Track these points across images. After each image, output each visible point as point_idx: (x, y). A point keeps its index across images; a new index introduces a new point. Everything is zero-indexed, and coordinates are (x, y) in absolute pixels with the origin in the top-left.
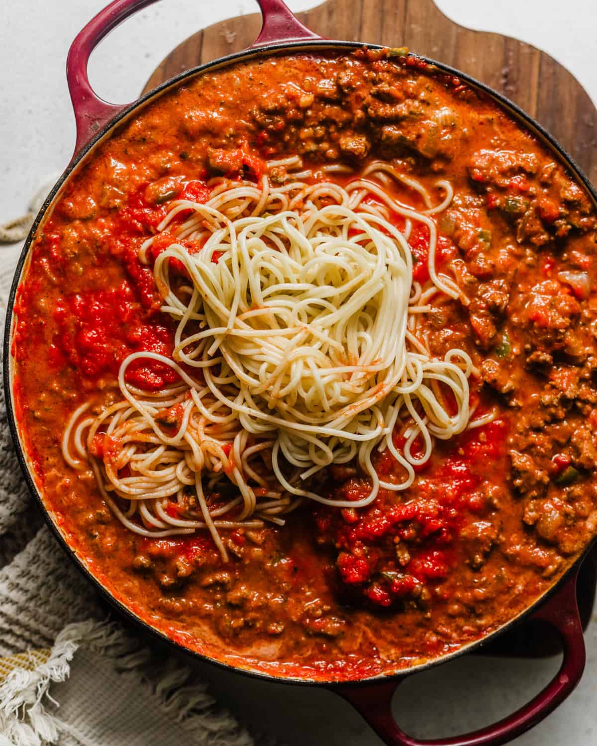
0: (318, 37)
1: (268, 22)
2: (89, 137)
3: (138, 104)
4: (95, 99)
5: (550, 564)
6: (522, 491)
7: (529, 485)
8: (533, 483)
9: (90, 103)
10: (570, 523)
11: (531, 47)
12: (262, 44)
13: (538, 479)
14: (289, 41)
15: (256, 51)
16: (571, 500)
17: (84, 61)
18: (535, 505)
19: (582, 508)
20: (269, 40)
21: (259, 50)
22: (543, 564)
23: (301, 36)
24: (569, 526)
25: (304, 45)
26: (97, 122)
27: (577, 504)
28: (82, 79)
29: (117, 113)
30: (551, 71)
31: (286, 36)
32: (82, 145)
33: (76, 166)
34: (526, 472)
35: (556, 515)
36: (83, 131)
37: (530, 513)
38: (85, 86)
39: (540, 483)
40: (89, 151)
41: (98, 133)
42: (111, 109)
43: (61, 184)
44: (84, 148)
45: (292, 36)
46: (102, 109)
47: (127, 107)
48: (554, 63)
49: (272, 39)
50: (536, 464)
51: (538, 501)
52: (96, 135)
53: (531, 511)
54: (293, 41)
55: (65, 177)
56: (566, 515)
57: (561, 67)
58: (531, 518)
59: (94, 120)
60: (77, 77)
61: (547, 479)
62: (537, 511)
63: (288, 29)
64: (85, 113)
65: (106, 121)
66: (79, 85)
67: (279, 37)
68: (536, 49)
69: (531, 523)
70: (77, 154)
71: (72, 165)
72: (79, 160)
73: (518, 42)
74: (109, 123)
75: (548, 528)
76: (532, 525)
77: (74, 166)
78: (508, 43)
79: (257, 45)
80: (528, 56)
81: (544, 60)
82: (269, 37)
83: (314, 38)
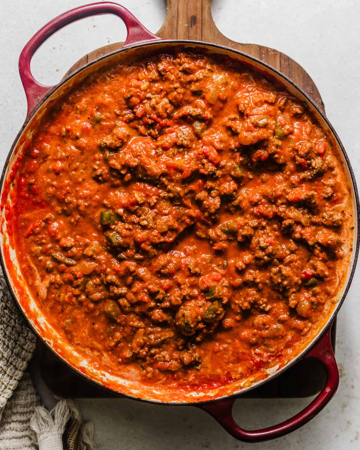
0: (160, 39)
1: (130, 32)
2: (34, 106)
3: (61, 85)
4: (36, 84)
5: (305, 328)
6: (288, 288)
7: (291, 285)
8: (293, 283)
9: (33, 86)
10: (314, 307)
11: (274, 51)
12: (128, 45)
13: (296, 281)
14: (144, 42)
15: (125, 50)
16: (315, 295)
17: (28, 63)
18: (294, 296)
19: (321, 299)
20: (132, 43)
21: (127, 49)
22: (301, 328)
23: (149, 39)
24: (314, 309)
25: (152, 44)
26: (38, 97)
27: (318, 296)
28: (28, 74)
29: (49, 91)
30: (287, 64)
31: (141, 39)
32: (31, 110)
33: (29, 123)
34: (289, 277)
35: (307, 303)
36: (30, 103)
37: (292, 301)
38: (30, 77)
39: (296, 284)
40: (35, 113)
41: (39, 103)
42: (46, 89)
43: (21, 134)
44: (32, 112)
45: (144, 39)
46: (40, 89)
47: (55, 87)
48: (288, 59)
49: (133, 42)
50: (294, 273)
51: (296, 294)
53: (293, 300)
55: (23, 130)
56: (312, 303)
57: (292, 61)
58: (293, 304)
59: (36, 96)
60: (25, 72)
61: (300, 282)
62: (296, 299)
63: (142, 35)
64: (31, 92)
65: (44, 96)
66: (27, 76)
67: (138, 40)
68: (277, 51)
69: (293, 307)
70: (29, 116)
71: (26, 122)
72: (30, 119)
73: (267, 48)
74: (45, 97)
75: (302, 311)
76: (294, 308)
77: (27, 123)
78: (261, 50)
79: (125, 46)
80: (273, 56)
81: (282, 57)
82: (132, 41)
83: (157, 39)
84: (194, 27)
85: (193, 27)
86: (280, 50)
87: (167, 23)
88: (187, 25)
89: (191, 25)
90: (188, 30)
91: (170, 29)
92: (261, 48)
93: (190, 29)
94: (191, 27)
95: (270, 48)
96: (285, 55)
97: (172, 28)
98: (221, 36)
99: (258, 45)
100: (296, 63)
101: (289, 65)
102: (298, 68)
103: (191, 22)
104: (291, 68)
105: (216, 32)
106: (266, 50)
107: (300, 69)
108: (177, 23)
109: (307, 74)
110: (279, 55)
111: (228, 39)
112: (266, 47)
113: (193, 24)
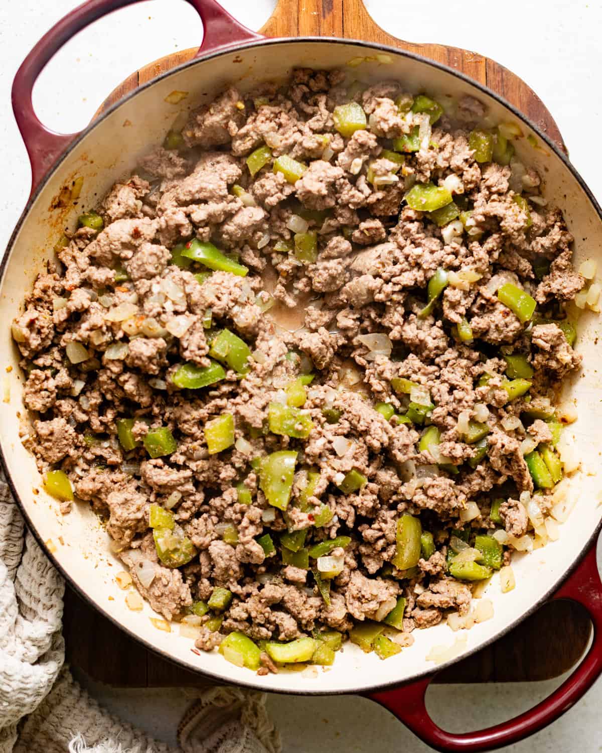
0: (264, 37)
1: (208, 28)
2: (43, 171)
11: (475, 55)
12: (206, 52)
14: (234, 46)
20: (211, 47)
23: (245, 39)
25: (248, 47)
26: (50, 155)
30: (498, 78)
31: (229, 41)
36: (37, 166)
38: (33, 118)
40: (46, 185)
41: (52, 165)
44: (41, 182)
45: (235, 40)
46: (53, 140)
47: (78, 135)
48: (501, 70)
49: (216, 46)
52: (50, 168)
54: (236, 45)
55: (26, 215)
57: (509, 73)
59: (47, 153)
60: (23, 111)
63: (230, 33)
65: (59, 153)
66: (26, 118)
67: (223, 43)
68: (481, 56)
70: (35, 189)
71: (31, 201)
72: (37, 195)
73: (462, 52)
74: (62, 154)
78: (452, 54)
79: (201, 54)
80: (474, 64)
81: (490, 67)
82: (212, 44)
83: (257, 39)
84: (329, 17)
85: (327, 15)
86: (485, 54)
87: (279, 10)
88: (315, 13)
89: (324, 12)
90: (318, 23)
91: (285, 22)
92: (450, 51)
93: (322, 19)
94: (324, 17)
95: (468, 51)
96: (495, 64)
97: (288, 20)
98: (377, 32)
99: (445, 46)
100: (516, 78)
101: (502, 80)
102: (519, 87)
103: (323, 7)
104: (506, 86)
105: (370, 25)
106: (460, 54)
107: (522, 86)
108: (298, 11)
109: (537, 98)
110: (484, 64)
111: (391, 37)
112: (461, 50)
113: (326, 10)
